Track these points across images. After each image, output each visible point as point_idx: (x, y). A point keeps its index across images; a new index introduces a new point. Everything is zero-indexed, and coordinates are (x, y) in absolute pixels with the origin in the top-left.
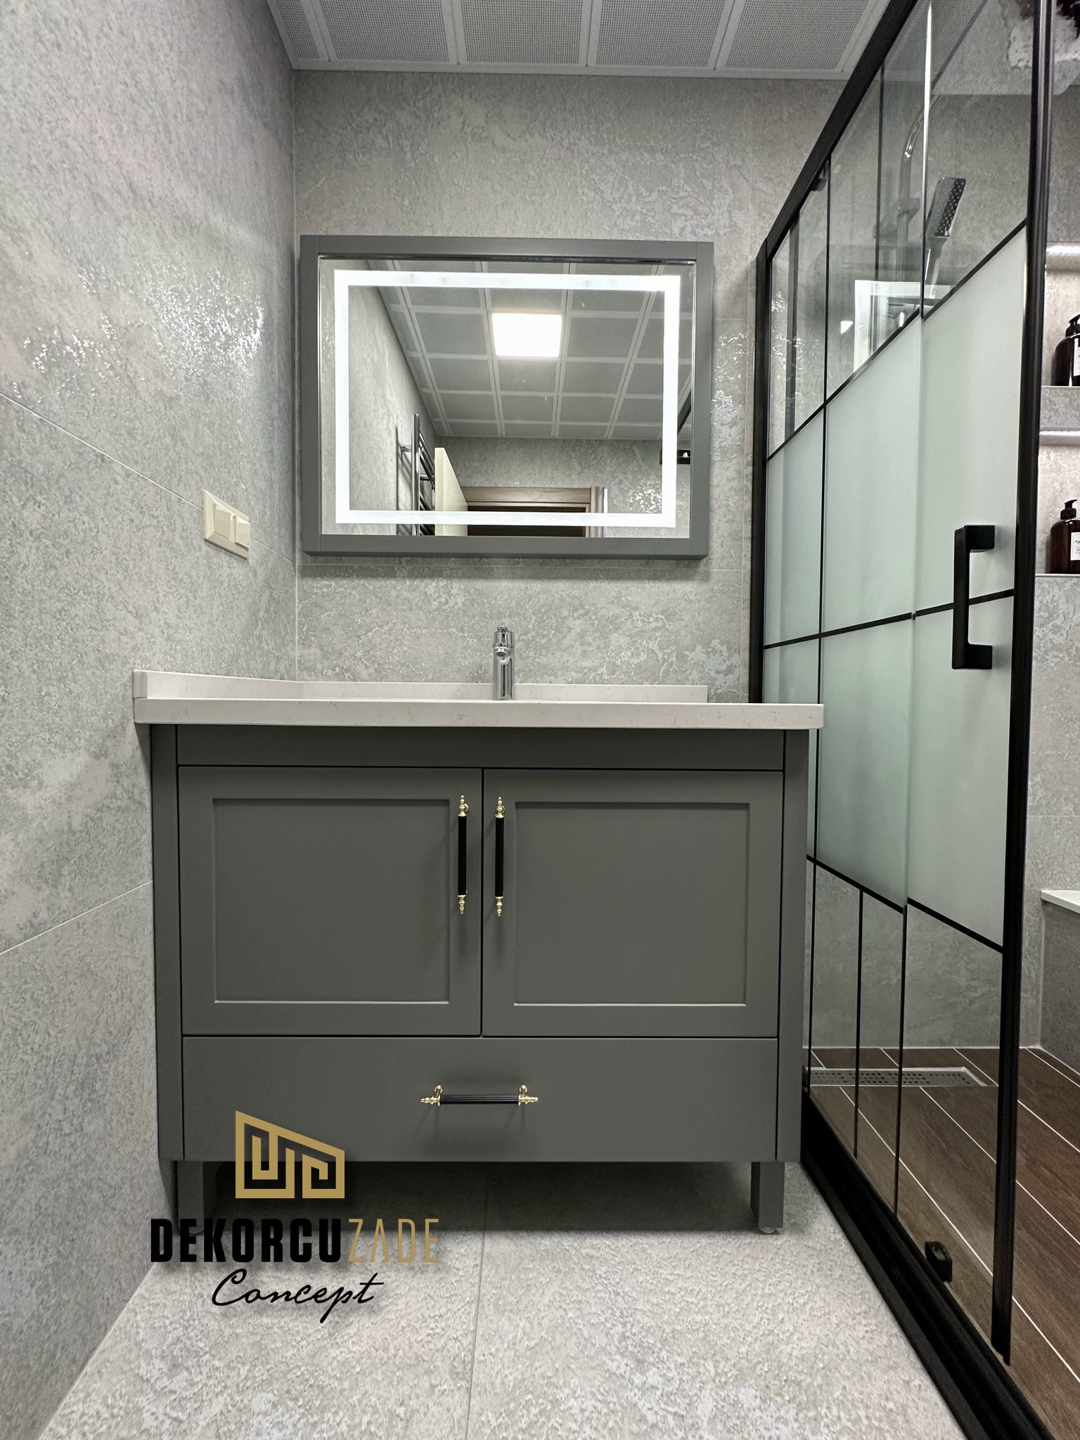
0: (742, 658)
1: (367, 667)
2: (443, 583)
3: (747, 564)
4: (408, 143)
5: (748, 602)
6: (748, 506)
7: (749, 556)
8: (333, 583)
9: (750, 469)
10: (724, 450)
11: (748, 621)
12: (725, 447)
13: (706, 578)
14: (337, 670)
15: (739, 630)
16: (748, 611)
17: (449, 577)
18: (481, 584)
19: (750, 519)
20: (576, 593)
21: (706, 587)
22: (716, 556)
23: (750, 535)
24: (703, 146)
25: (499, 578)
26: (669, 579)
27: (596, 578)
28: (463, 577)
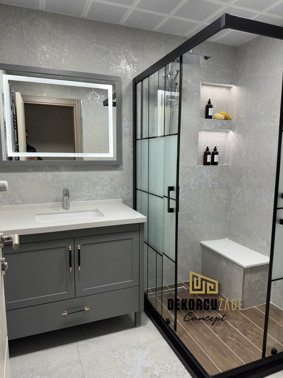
0: (131, 190)
1: (20, 200)
2: (44, 173)
3: (132, 165)
4: (25, 31)
5: (133, 176)
6: (132, 150)
7: (132, 163)
8: (6, 174)
9: (132, 139)
10: (125, 134)
11: (132, 181)
12: (126, 133)
13: (122, 169)
14: (10, 201)
15: (130, 183)
16: (132, 178)
17: (46, 171)
18: (57, 173)
19: (132, 153)
20: (86, 175)
21: (121, 172)
22: (124, 164)
23: (132, 158)
24: (118, 45)
25: (62, 171)
26: (111, 170)
27: (91, 170)
28: (51, 171)
